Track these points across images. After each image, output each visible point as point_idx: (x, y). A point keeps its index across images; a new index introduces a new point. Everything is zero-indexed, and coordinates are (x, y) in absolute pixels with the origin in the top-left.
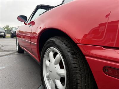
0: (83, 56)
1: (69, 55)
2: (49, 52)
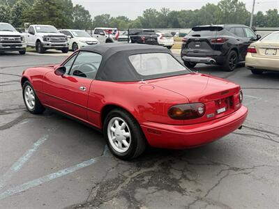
0: (139, 125)
1: (132, 124)
2: (114, 121)
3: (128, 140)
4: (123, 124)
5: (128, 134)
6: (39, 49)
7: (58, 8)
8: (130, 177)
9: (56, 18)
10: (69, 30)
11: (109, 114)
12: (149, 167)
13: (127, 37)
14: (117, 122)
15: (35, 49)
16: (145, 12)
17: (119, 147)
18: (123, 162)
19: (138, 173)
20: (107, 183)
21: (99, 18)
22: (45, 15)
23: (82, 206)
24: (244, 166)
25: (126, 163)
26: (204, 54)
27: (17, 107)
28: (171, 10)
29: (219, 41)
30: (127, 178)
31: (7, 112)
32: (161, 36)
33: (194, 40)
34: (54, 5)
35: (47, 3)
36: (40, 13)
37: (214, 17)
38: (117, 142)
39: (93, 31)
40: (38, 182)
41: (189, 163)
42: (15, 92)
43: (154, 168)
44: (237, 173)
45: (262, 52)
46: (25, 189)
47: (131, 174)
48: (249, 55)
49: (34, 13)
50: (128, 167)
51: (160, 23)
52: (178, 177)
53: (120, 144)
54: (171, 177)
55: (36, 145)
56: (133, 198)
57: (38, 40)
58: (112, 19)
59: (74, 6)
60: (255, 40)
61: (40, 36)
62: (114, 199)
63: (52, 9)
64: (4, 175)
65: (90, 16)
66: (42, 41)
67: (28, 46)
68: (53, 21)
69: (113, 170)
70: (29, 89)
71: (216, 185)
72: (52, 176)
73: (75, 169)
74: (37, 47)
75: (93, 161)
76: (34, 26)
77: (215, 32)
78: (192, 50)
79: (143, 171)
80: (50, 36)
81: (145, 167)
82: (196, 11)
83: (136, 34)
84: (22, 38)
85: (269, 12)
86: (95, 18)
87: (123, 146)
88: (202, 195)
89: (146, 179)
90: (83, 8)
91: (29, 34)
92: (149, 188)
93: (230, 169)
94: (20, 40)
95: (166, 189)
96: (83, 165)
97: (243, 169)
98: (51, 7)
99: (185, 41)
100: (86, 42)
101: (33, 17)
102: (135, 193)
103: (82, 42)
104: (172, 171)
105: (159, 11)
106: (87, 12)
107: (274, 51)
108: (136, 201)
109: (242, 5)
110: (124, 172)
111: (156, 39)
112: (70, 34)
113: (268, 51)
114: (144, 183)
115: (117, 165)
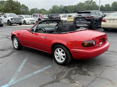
0: (69, 50)
2: (57, 50)
3: (64, 57)
4: (62, 51)
5: (64, 54)
6: (9, 24)
7: (16, 6)
8: (67, 71)
9: (15, 10)
10: (22, 15)
11: (55, 47)
12: (73, 67)
13: (48, 17)
14: (59, 50)
15: (7, 24)
16: (53, 7)
17: (60, 60)
18: (62, 66)
19: (69, 70)
20: (59, 74)
21: (32, 10)
22: (10, 9)
23: (52, 82)
24: (111, 65)
25: (63, 66)
26: (83, 23)
27: (9, 48)
28: (64, 6)
29: (89, 18)
30: (66, 72)
31: (6, 50)
32: (62, 17)
33: (79, 18)
34: (14, 4)
35: (11, 4)
36: (8, 8)
37: (83, 8)
38: (59, 58)
39: (32, 16)
40: (30, 75)
41: (89, 65)
42: (6, 42)
43: (76, 68)
44: (109, 68)
45: (108, 21)
46: (26, 78)
47: (67, 70)
48: (103, 23)
49: (5, 8)
50: (65, 68)
51: (60, 11)
52: (86, 70)
53: (60, 59)
54: (83, 70)
55: (24, 61)
56: (71, 79)
57: (8, 20)
58: (38, 10)
59: (21, 5)
60: (104, 17)
61: (9, 18)
62: (64, 79)
63: (13, 6)
64: (15, 74)
65: (28, 9)
66: (10, 20)
67: (4, 23)
68: (14, 11)
69: (59, 69)
70: (15, 39)
71: (102, 72)
72: (35, 73)
73: (44, 70)
74: (8, 23)
75: (50, 66)
76: (6, 14)
77: (87, 14)
78: (78, 22)
79: (71, 69)
80: (14, 18)
81: (72, 67)
82: (75, 6)
83: (51, 16)
84: (1, 19)
85: (106, 5)
86: (31, 10)
87: (62, 59)
88: (98, 76)
89: (74, 72)
90: (25, 6)
91: (4, 18)
92: (76, 75)
93: (106, 66)
95: (83, 75)
96: (46, 68)
97: (111, 66)
98: (13, 5)
99: (75, 18)
100: (30, 20)
101: (5, 10)
102: (71, 77)
103: (28, 20)
104: (83, 68)
105: (59, 6)
106: (27, 7)
107: (113, 21)
108: (72, 80)
109: (94, 2)
110: (64, 69)
111: (60, 18)
112: (22, 17)
113: (111, 21)
114: (73, 73)
115: (60, 67)
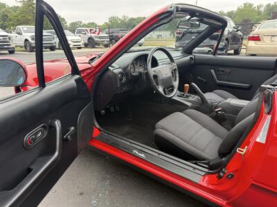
6: (28, 48)
16: (109, 19)
33: (190, 32)
45: (267, 39)
48: (251, 44)
49: (19, 17)
57: (26, 40)
61: (28, 36)
65: (66, 23)
66: (30, 41)
67: (16, 46)
74: (25, 47)
76: (20, 27)
83: (112, 33)
86: (70, 24)
94: (8, 40)
99: (180, 33)
100: (72, 41)
106: (63, 20)
113: (274, 38)
